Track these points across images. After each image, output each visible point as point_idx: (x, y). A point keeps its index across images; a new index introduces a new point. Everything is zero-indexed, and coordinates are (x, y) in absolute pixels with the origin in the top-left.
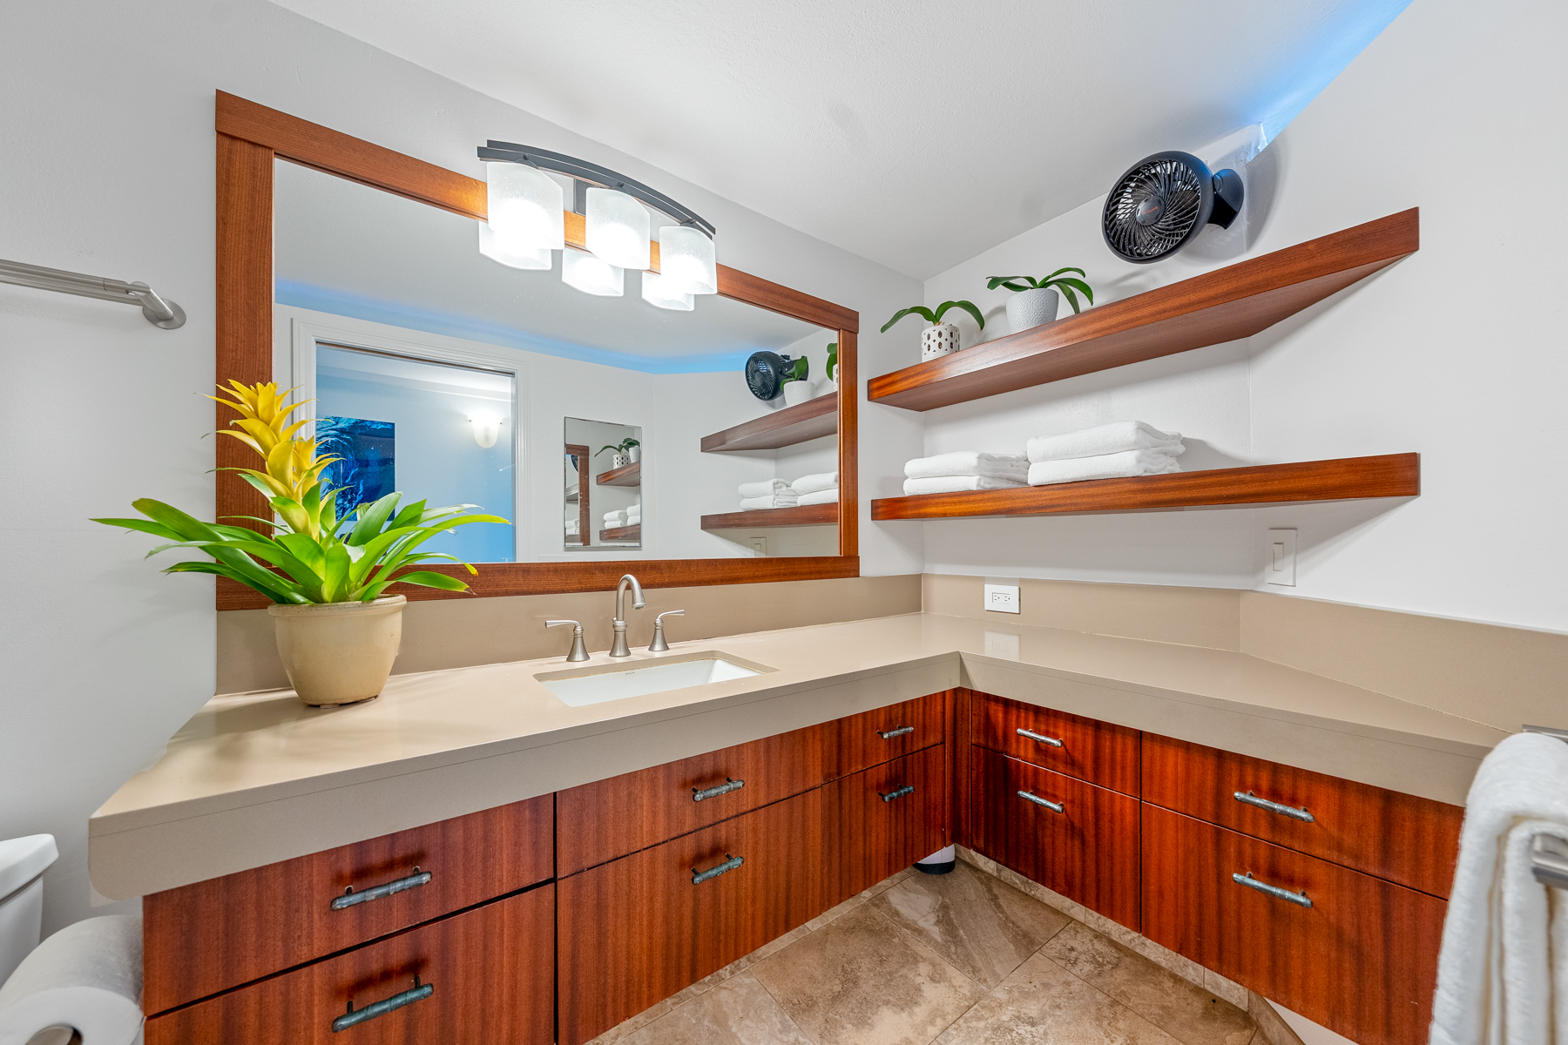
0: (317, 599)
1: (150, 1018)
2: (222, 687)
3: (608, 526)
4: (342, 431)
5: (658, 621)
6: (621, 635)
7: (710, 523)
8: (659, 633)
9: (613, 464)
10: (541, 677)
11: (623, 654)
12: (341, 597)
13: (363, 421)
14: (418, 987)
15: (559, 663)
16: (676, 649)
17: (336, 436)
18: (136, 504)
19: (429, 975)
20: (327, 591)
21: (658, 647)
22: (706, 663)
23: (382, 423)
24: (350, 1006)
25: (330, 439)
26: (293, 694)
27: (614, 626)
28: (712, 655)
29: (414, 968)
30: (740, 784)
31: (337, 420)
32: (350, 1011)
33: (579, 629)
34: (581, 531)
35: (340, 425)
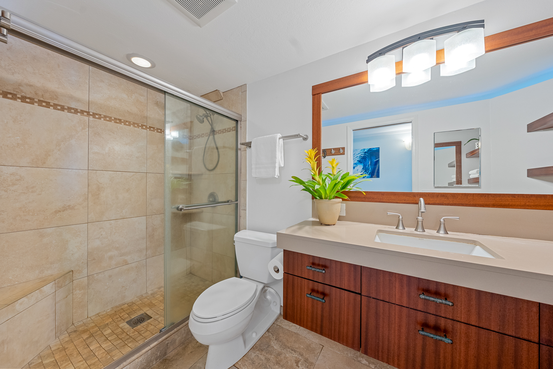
0: (321, 198)
1: (285, 273)
2: (313, 217)
3: (471, 177)
4: (365, 152)
5: (442, 220)
6: (420, 223)
7: (532, 173)
8: (442, 226)
9: (475, 147)
10: (380, 231)
11: (421, 231)
12: (326, 198)
13: (371, 149)
14: (323, 299)
15: (393, 228)
16: (451, 234)
17: (364, 154)
18: (292, 177)
19: (327, 299)
20: (323, 197)
21: (442, 232)
22: (470, 246)
23: (376, 148)
24: (311, 293)
25: (363, 155)
26: (318, 220)
27: (417, 219)
28: (475, 243)
29: (324, 294)
30: (451, 304)
31: (364, 150)
32: (310, 294)
33: (401, 217)
34: (456, 180)
35: (365, 151)
